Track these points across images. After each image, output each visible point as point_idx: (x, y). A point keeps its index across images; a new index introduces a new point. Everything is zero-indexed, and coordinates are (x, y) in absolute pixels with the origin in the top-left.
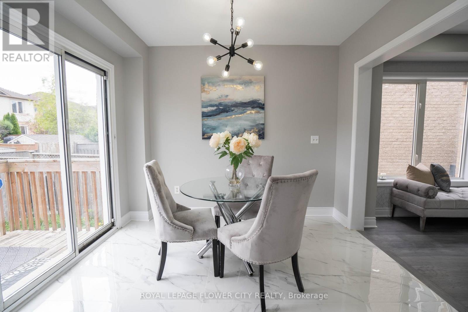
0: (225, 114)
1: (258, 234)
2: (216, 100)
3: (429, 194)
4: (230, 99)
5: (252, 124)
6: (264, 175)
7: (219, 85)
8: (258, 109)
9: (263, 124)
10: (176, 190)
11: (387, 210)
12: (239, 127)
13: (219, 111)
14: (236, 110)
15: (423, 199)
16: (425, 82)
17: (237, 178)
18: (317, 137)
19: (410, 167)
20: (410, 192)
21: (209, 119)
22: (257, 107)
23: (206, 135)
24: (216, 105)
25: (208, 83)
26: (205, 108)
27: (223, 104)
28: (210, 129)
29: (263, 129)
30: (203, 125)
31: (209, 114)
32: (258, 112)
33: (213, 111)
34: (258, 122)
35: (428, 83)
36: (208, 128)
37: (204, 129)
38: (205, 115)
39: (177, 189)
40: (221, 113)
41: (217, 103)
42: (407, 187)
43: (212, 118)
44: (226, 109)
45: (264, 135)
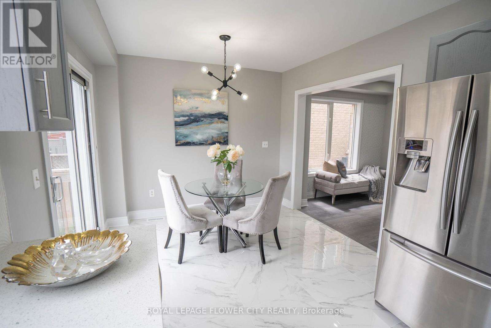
0: (196, 124)
1: (262, 214)
2: (188, 111)
3: (337, 181)
4: (199, 111)
5: (218, 133)
6: (237, 175)
7: (190, 98)
8: (223, 120)
9: (227, 133)
10: (150, 193)
11: (312, 194)
12: (208, 135)
13: (190, 121)
14: (205, 121)
15: (334, 184)
16: (332, 103)
17: (227, 179)
18: (267, 143)
19: (326, 163)
20: (326, 180)
21: (181, 128)
22: (222, 118)
23: (178, 142)
24: (187, 116)
25: (180, 95)
26: (178, 118)
27: (194, 115)
28: (183, 137)
29: (227, 137)
30: (176, 133)
31: (182, 123)
32: (224, 122)
33: (184, 121)
34: (223, 131)
35: (335, 104)
36: (181, 136)
37: (177, 137)
38: (177, 124)
39: (152, 192)
40: (192, 123)
41: (188, 114)
42: (324, 176)
43: (184, 127)
44: (196, 119)
45: (228, 141)
